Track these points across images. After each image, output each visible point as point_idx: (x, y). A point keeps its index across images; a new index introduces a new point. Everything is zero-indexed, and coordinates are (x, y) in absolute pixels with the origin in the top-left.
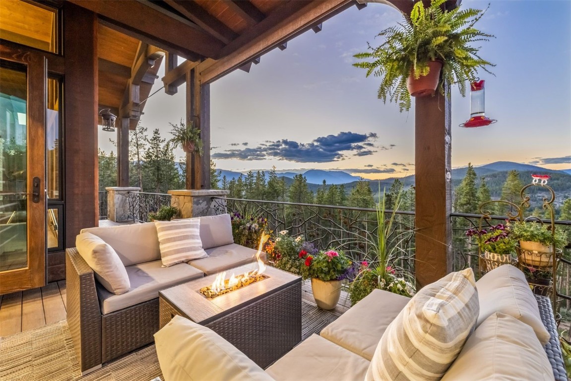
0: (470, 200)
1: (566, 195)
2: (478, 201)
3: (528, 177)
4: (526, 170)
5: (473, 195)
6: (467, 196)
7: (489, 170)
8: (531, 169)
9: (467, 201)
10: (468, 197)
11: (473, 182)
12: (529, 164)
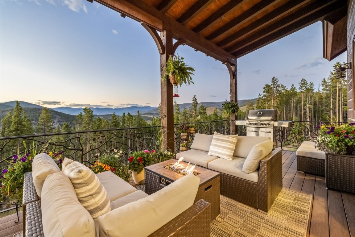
0: (18, 127)
1: (54, 121)
2: (25, 127)
3: (35, 111)
4: (34, 107)
5: (20, 123)
6: (15, 124)
7: (8, 106)
8: (36, 107)
9: (16, 128)
10: (17, 125)
11: (20, 114)
12: (35, 104)
